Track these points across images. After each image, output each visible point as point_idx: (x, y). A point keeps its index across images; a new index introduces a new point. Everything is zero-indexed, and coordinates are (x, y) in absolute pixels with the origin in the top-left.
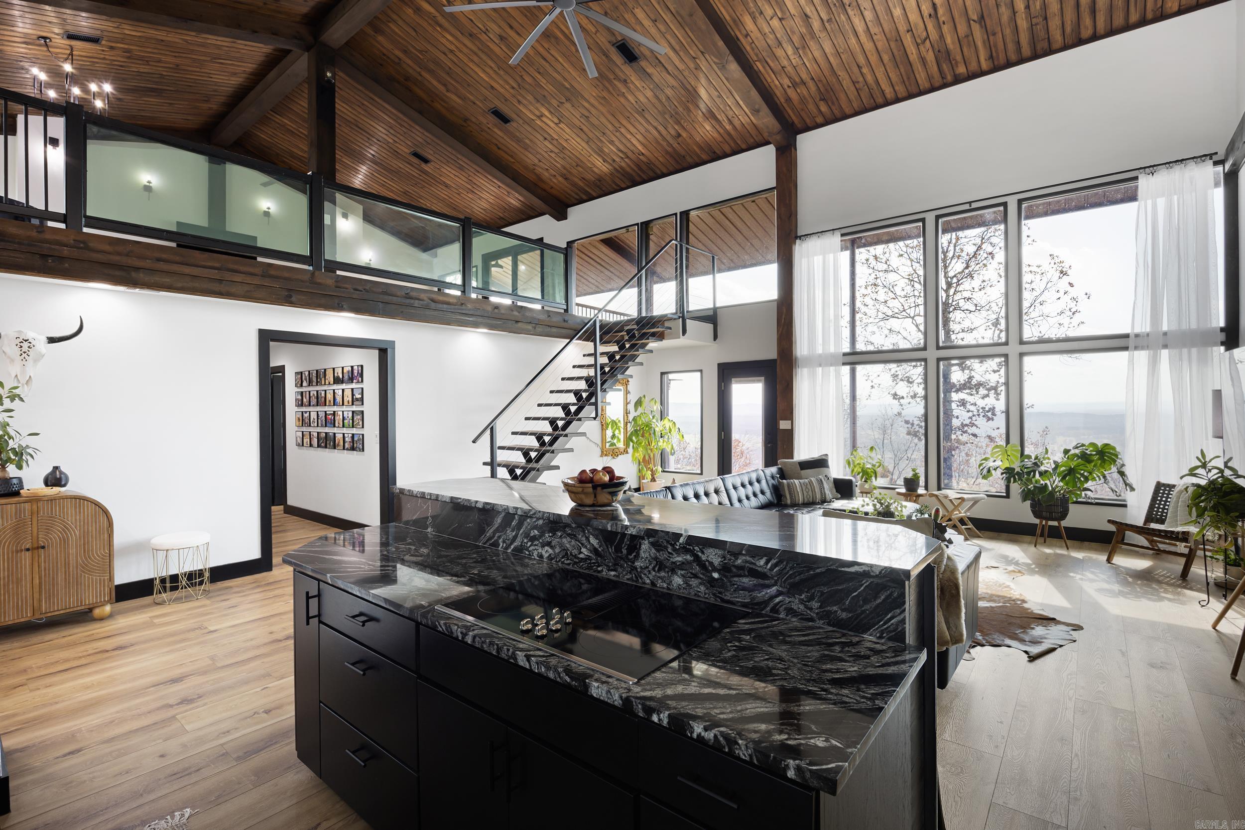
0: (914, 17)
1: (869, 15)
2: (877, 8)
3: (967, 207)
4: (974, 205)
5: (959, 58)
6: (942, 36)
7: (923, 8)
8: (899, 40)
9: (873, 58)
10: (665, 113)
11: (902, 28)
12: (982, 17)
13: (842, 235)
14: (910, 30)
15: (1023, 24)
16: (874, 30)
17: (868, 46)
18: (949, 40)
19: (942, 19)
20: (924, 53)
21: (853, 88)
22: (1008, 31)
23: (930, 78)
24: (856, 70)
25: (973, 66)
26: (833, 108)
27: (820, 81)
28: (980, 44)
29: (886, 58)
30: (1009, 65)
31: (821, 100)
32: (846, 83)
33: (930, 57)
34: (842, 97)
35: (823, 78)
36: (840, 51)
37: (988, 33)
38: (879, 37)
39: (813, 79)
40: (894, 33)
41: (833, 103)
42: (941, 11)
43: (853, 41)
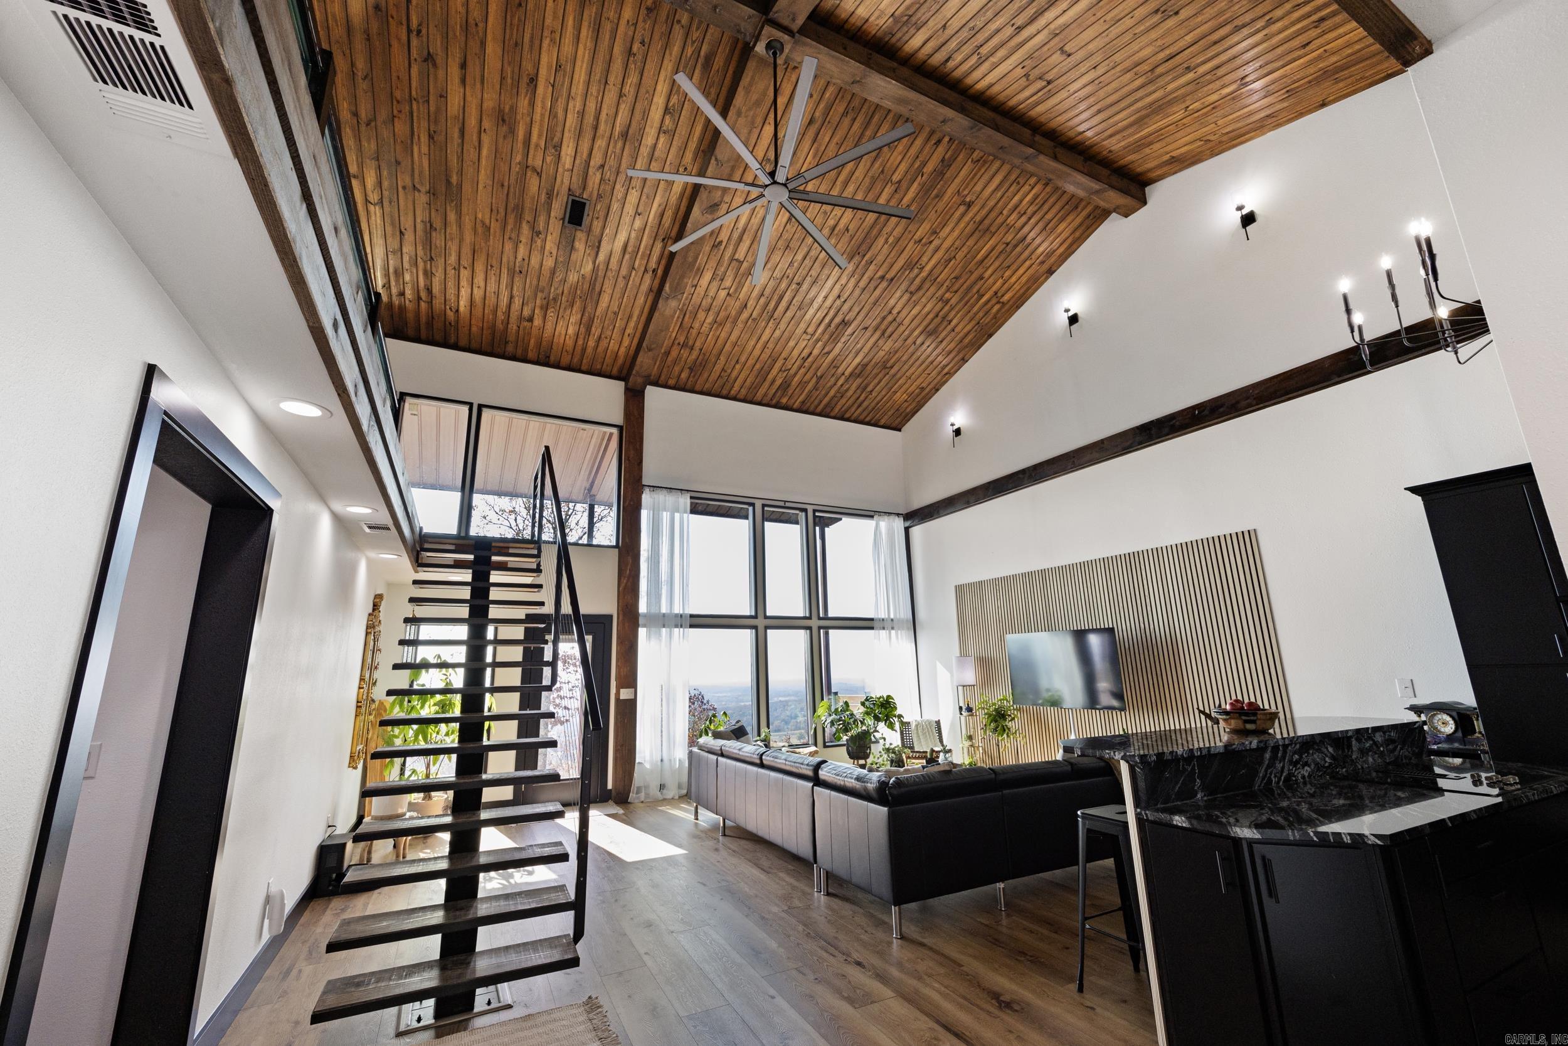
0: (796, 353)
1: (778, 333)
2: (786, 333)
3: (782, 504)
4: (788, 504)
5: (790, 392)
6: (796, 374)
7: (805, 351)
8: (775, 361)
9: (751, 362)
10: (542, 291)
11: (784, 355)
12: (821, 377)
13: (691, 498)
14: (786, 359)
15: (832, 393)
16: (771, 345)
17: (757, 352)
18: (796, 379)
19: (806, 364)
20: (778, 378)
21: (718, 374)
22: (823, 392)
23: (765, 395)
24: (733, 363)
25: (791, 403)
26: (691, 379)
27: (704, 354)
28: (806, 391)
29: (758, 366)
30: (806, 412)
31: (690, 368)
32: (718, 367)
33: (778, 382)
34: (706, 375)
35: (708, 355)
36: (739, 343)
37: (815, 388)
38: (768, 352)
39: (701, 350)
40: (777, 355)
41: (694, 376)
42: (810, 359)
43: (752, 343)
